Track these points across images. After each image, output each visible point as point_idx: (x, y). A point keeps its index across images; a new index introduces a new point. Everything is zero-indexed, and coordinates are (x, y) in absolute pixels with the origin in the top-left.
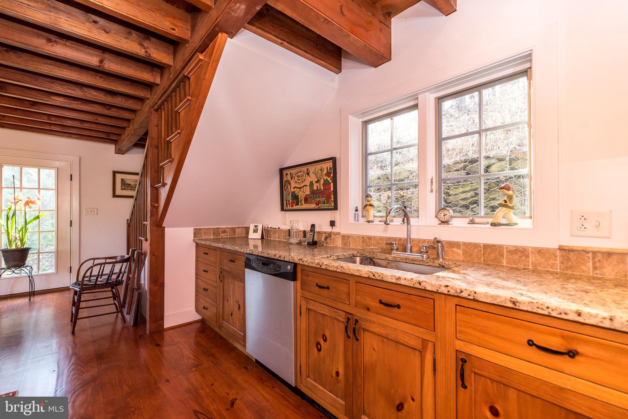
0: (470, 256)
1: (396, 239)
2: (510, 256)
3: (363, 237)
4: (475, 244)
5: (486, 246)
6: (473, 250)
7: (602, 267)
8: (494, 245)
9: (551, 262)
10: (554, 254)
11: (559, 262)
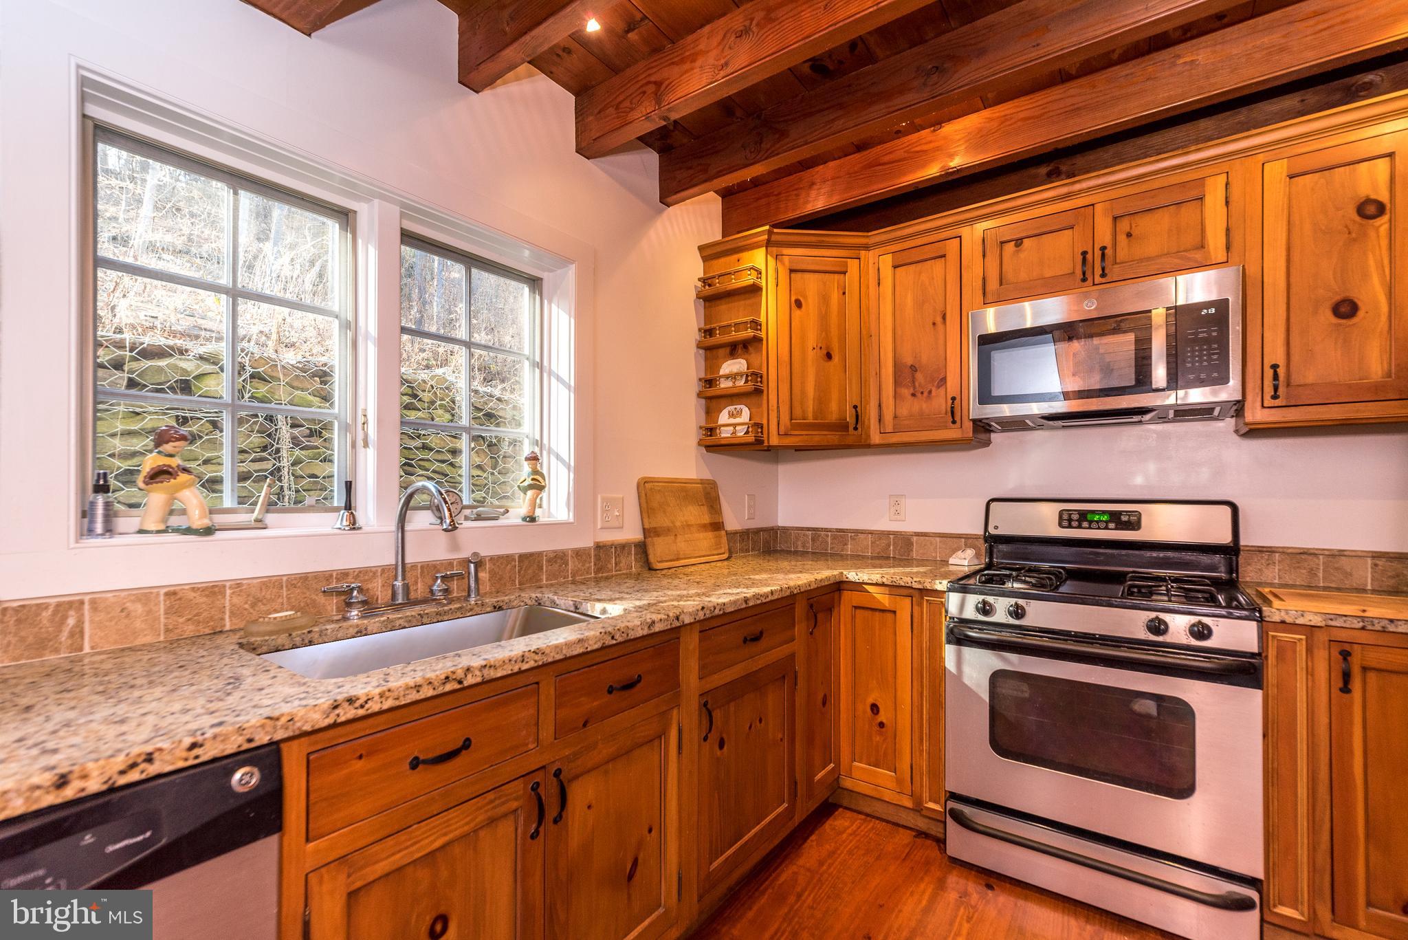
0: (500, 579)
1: (331, 576)
2: (550, 567)
3: (171, 594)
4: (508, 556)
5: (523, 557)
6: (505, 568)
7: (620, 562)
8: (531, 555)
9: (588, 565)
10: (590, 555)
11: (593, 564)
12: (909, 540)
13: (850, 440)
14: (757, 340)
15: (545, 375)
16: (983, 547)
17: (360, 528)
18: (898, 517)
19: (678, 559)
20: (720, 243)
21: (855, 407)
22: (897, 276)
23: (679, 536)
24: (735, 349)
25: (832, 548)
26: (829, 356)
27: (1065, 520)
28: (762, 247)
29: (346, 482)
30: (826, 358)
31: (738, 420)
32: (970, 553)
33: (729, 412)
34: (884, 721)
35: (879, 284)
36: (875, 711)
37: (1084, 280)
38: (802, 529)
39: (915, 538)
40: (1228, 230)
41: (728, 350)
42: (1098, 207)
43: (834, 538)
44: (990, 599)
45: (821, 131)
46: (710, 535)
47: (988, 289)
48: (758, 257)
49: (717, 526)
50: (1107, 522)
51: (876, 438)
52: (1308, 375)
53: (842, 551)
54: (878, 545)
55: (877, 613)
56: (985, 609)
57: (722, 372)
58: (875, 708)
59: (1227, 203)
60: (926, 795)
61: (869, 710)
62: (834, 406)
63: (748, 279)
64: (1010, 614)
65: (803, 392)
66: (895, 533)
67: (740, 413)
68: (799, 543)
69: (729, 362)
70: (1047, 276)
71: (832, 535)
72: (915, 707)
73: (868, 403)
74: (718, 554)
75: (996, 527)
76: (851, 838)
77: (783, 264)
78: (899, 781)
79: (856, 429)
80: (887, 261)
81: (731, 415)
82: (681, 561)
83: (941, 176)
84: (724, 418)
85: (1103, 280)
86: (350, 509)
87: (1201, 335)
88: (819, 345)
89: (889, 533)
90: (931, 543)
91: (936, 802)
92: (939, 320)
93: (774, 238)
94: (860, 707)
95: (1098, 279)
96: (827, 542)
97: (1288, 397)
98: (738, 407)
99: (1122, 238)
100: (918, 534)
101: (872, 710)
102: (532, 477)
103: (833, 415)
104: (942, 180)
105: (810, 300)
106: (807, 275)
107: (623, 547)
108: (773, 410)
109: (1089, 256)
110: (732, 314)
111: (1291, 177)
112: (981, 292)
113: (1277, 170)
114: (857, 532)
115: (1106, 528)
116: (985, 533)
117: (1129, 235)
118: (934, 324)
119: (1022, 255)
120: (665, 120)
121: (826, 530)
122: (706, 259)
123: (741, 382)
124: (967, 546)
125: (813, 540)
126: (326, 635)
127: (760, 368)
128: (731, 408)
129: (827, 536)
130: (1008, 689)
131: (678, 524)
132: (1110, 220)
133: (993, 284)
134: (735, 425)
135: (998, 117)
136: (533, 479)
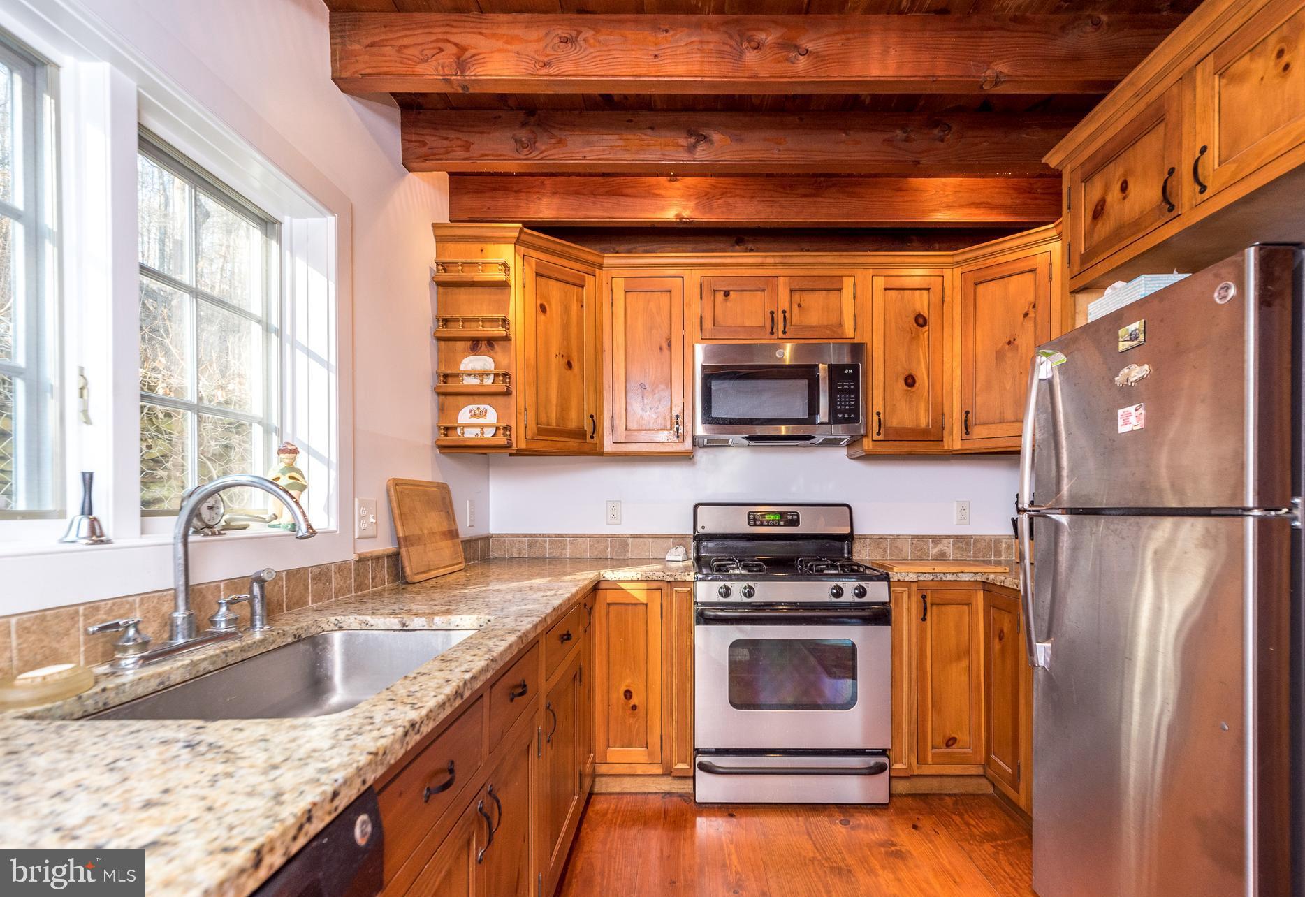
1: (77, 612)
2: (315, 586)
5: (290, 574)
7: (376, 577)
8: (298, 570)
9: (348, 582)
10: (350, 570)
11: (353, 580)
12: (625, 542)
13: (586, 448)
14: (507, 339)
15: (288, 347)
16: (692, 544)
17: (108, 542)
18: (615, 521)
19: (429, 570)
20: (446, 227)
21: (592, 416)
22: (628, 300)
23: (428, 545)
24: (477, 345)
25: (550, 553)
26: (569, 365)
27: (753, 520)
28: (511, 243)
29: (84, 474)
30: (567, 367)
31: (481, 421)
32: (681, 550)
33: (471, 411)
34: (637, 704)
35: (612, 303)
36: (628, 696)
37: (772, 333)
38: (518, 536)
39: (631, 539)
40: (855, 316)
41: (469, 344)
42: (781, 279)
43: (552, 543)
44: (728, 584)
45: (599, 153)
46: (449, 543)
47: (704, 327)
48: (507, 253)
49: (452, 534)
50: (779, 520)
51: (608, 447)
52: (894, 422)
53: (561, 555)
54: (596, 548)
55: (630, 607)
56: (726, 593)
57: (462, 368)
58: (628, 694)
59: (854, 298)
60: (675, 759)
61: (623, 697)
62: (573, 414)
63: (496, 275)
64: (745, 594)
65: (548, 400)
66: (613, 536)
67: (484, 414)
68: (515, 550)
69: (472, 358)
70: (747, 325)
71: (550, 541)
72: (664, 687)
73: (601, 413)
74: (457, 564)
75: (703, 527)
76: (615, 815)
77: (529, 265)
78: (650, 754)
79: (592, 437)
80: (619, 285)
81: (474, 415)
82: (433, 572)
83: (676, 222)
84: (464, 416)
85: (784, 336)
86: (90, 513)
87: (845, 387)
88: (562, 353)
89: (607, 536)
90: (645, 544)
91: (683, 762)
92: (665, 345)
93: (524, 237)
94: (614, 696)
95: (781, 335)
96: (545, 548)
97: (885, 435)
98: (482, 407)
99: (795, 307)
100: (634, 536)
101: (625, 696)
102: (289, 474)
103: (573, 424)
104: (675, 226)
105: (553, 307)
106: (551, 282)
107: (377, 558)
108: (520, 413)
109: (775, 316)
110: (474, 306)
111: (886, 289)
112: (699, 328)
113: (879, 282)
114: (575, 536)
115: (779, 525)
116: (694, 533)
117: (799, 306)
118: (661, 349)
119: (729, 304)
120: (463, 89)
121: (544, 536)
122: (439, 239)
123: (489, 381)
124: (676, 546)
125: (530, 546)
126: (124, 692)
127: (509, 366)
128: (474, 407)
129: (545, 541)
130: (744, 654)
131: (426, 532)
132: (788, 291)
133: (708, 324)
134: (482, 426)
135: (721, 187)
136: (291, 478)
